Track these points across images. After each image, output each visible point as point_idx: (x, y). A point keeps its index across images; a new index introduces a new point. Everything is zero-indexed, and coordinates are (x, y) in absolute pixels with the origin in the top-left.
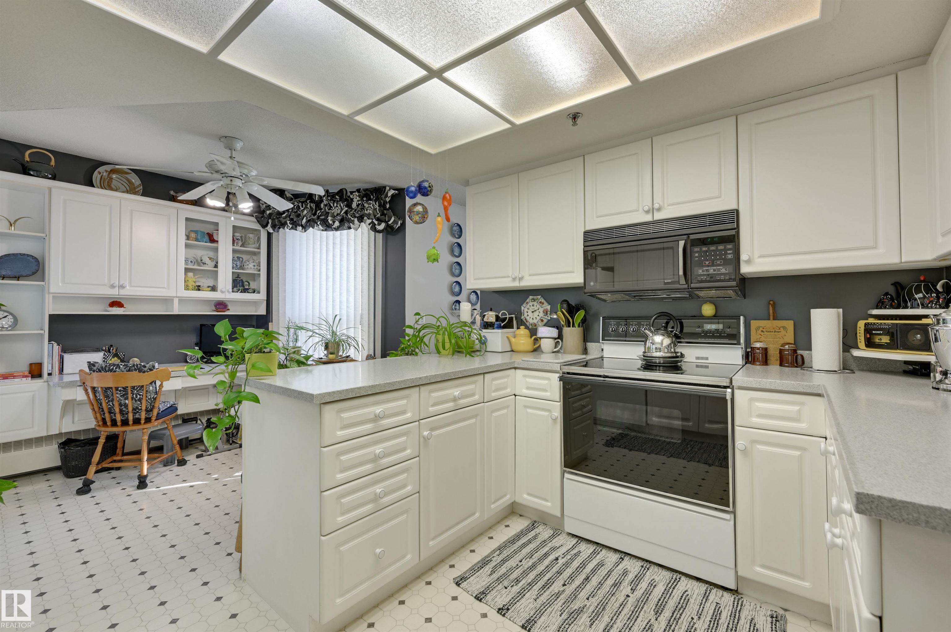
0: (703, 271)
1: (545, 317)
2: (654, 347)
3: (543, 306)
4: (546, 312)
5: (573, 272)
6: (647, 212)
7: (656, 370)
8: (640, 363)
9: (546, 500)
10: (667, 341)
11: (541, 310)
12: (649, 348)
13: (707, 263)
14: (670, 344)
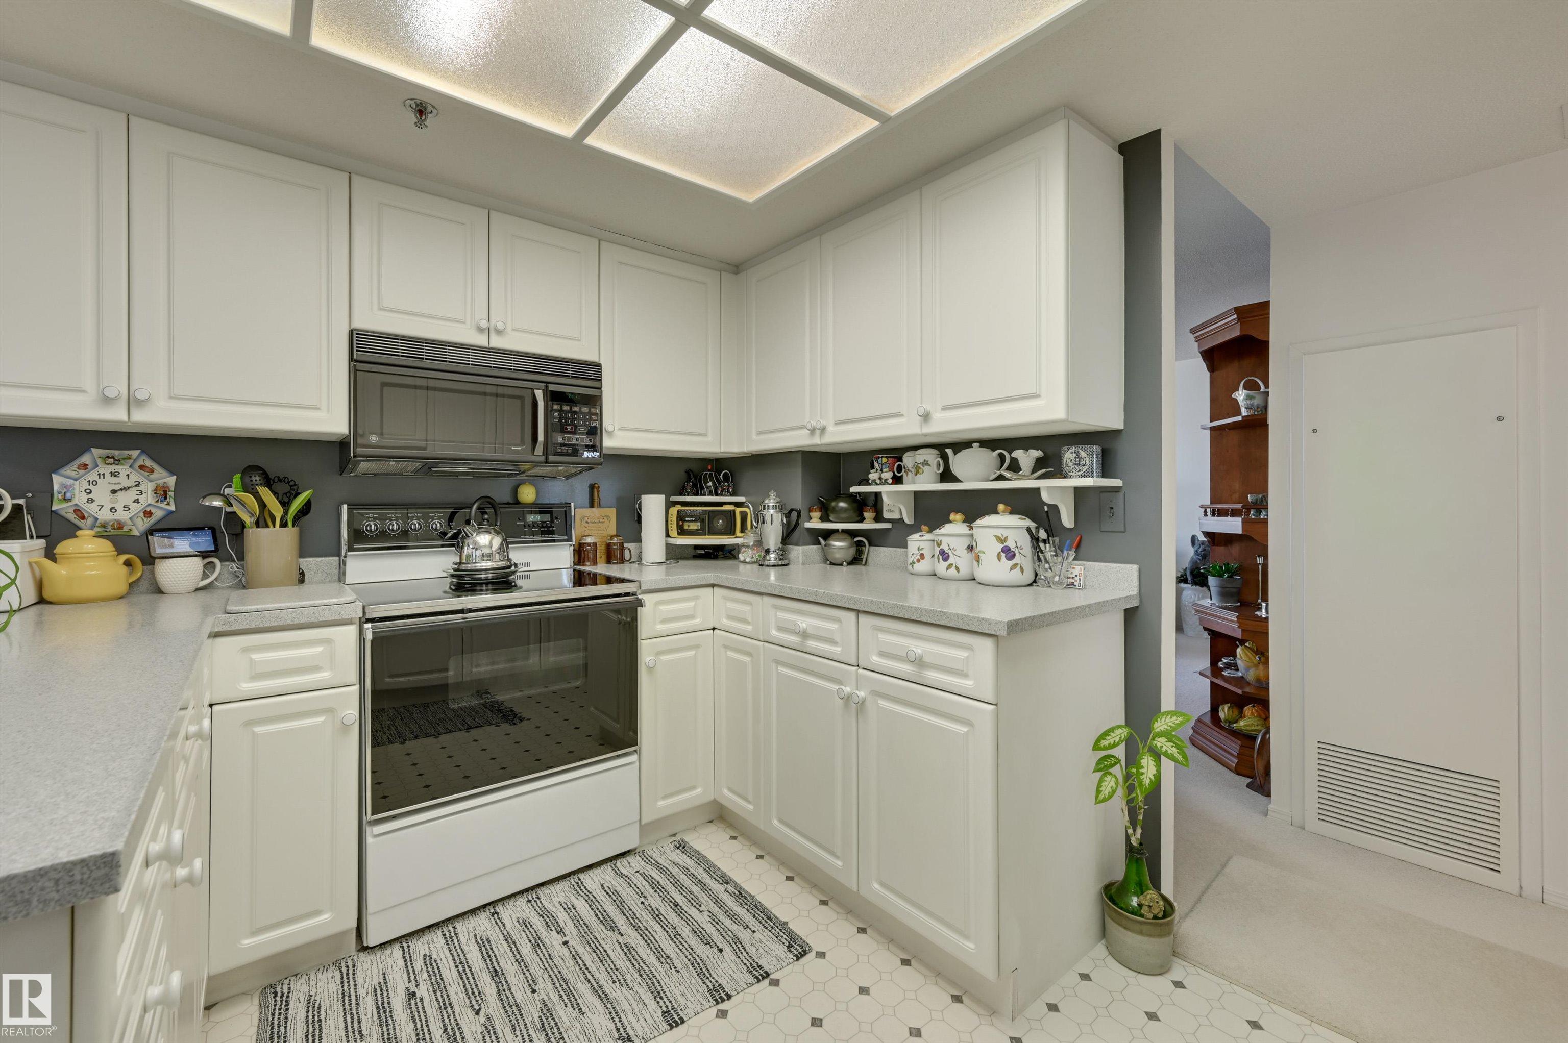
0: (564, 439)
1: (159, 504)
2: (479, 553)
3: (153, 476)
4: (162, 493)
5: (319, 409)
6: (480, 330)
7: (482, 590)
8: (446, 584)
9: (318, 913)
10: (497, 541)
11: (148, 487)
12: (469, 556)
13: (569, 428)
14: (502, 544)
